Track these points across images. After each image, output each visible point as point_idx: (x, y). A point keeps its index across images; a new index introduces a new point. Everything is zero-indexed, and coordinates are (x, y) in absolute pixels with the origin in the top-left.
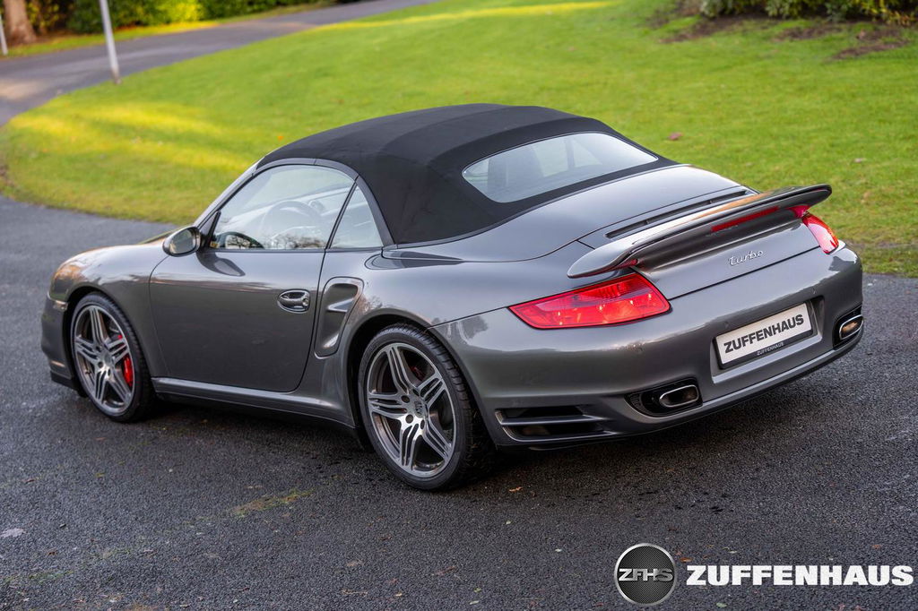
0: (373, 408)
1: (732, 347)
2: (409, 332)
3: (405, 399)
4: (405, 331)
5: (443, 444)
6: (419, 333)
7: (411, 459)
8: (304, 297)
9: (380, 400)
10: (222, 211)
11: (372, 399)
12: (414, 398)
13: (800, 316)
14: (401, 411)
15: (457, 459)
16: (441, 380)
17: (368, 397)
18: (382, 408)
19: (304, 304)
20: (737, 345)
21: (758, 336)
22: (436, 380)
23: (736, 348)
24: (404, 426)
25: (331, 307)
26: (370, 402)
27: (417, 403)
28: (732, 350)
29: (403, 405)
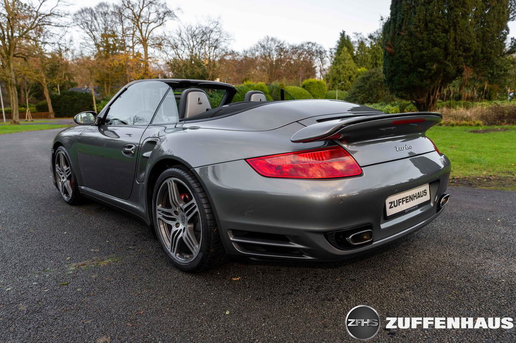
0: (159, 216)
1: (393, 205)
2: (180, 171)
3: (176, 212)
4: (178, 170)
5: (194, 246)
6: (186, 172)
7: (175, 249)
8: (133, 148)
9: (163, 212)
10: (111, 107)
11: (158, 210)
12: (181, 213)
13: (426, 190)
14: (174, 220)
15: (200, 257)
16: (196, 204)
17: (157, 209)
18: (164, 217)
19: (132, 152)
20: (396, 205)
21: (406, 200)
22: (193, 204)
23: (395, 206)
24: (174, 229)
25: (145, 155)
26: (157, 212)
27: (183, 216)
28: (393, 207)
29: (175, 216)
